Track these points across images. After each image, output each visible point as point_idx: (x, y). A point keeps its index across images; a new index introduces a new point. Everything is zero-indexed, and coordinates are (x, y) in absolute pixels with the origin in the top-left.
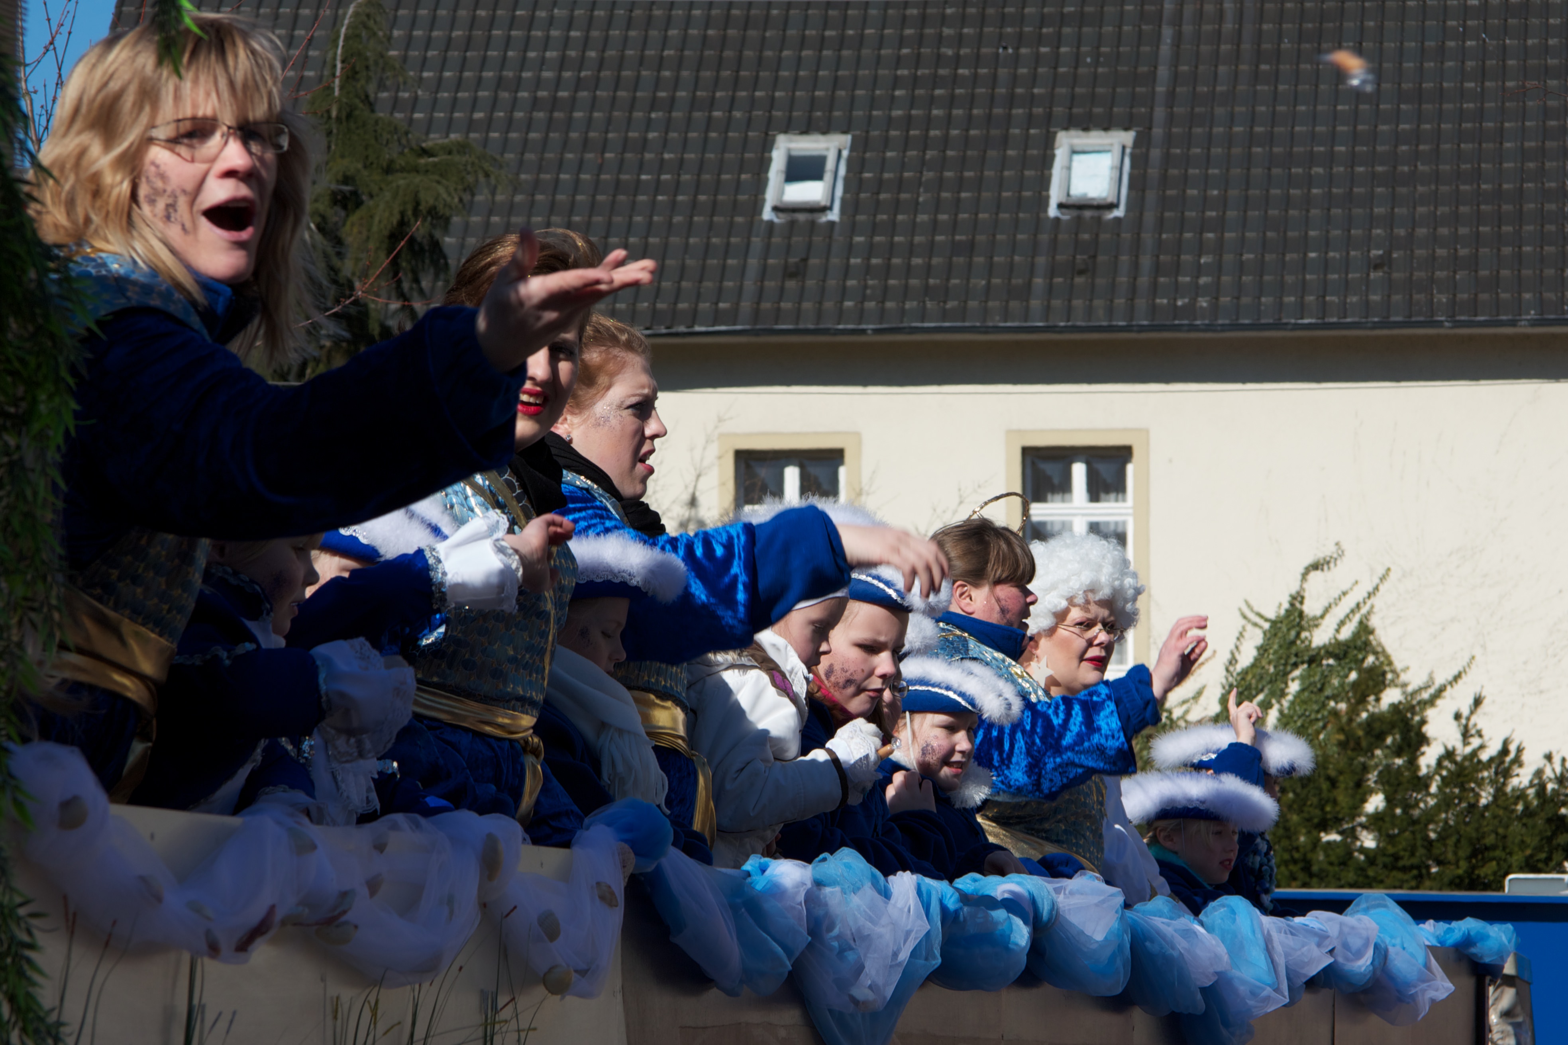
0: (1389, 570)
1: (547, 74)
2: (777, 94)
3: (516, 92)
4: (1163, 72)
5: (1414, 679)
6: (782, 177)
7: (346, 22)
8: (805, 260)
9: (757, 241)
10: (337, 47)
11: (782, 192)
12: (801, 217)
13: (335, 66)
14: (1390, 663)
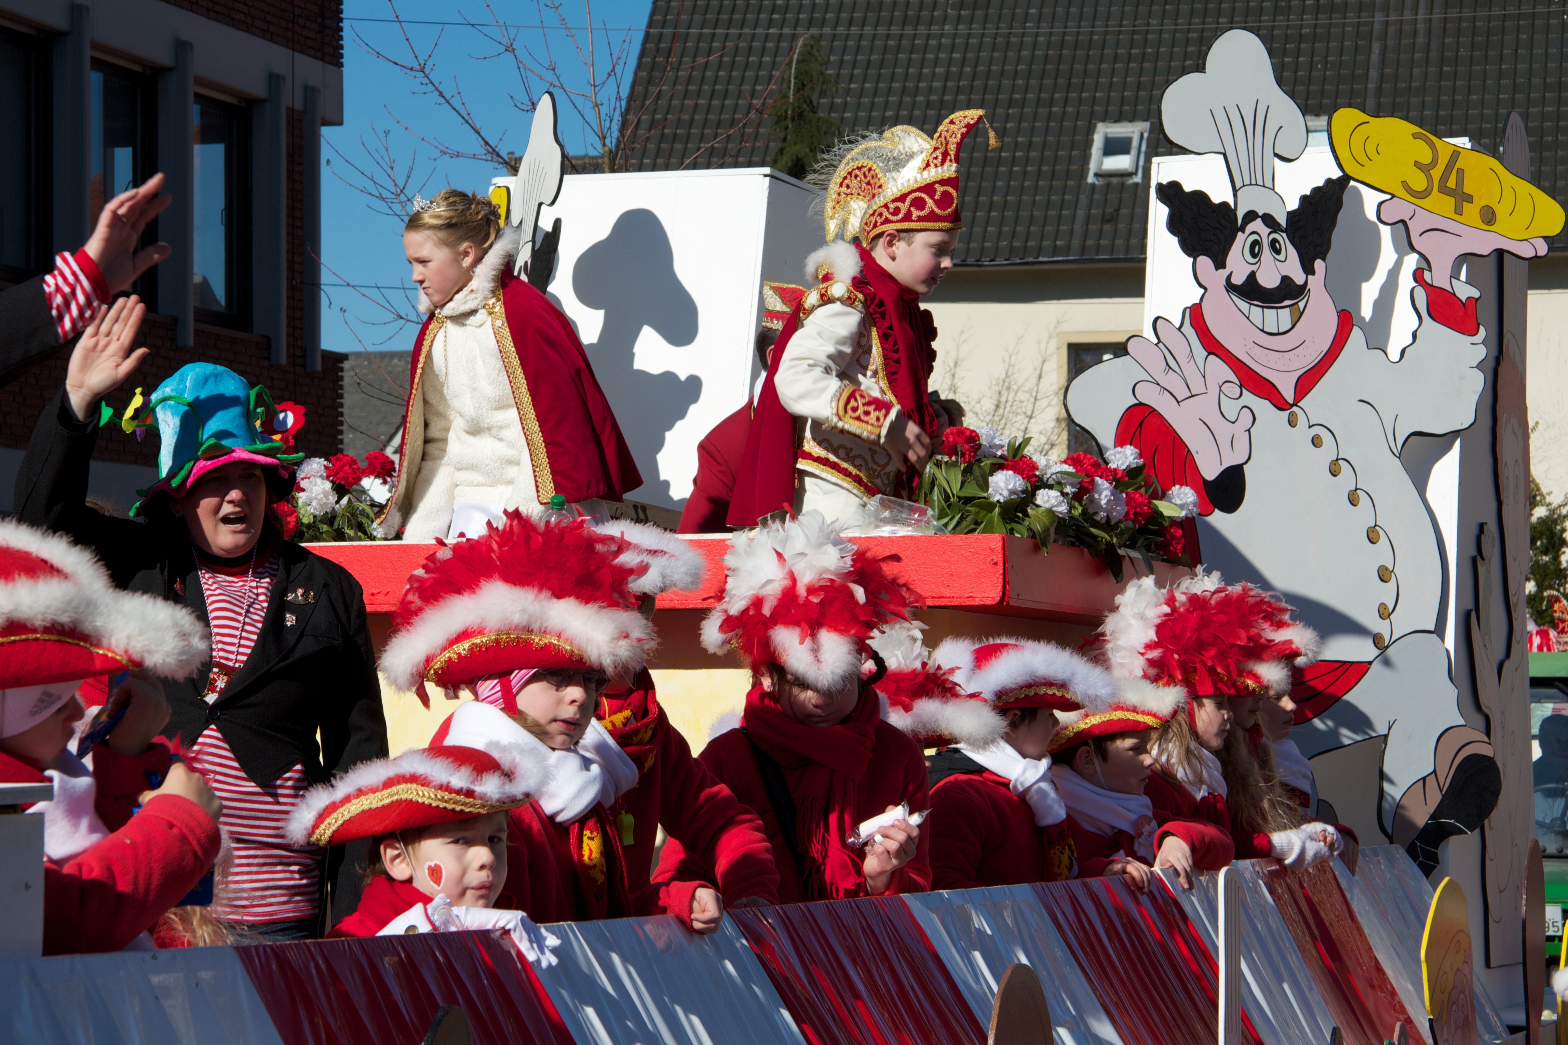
0: (1537, 423)
1: (936, 84)
2: (1098, 95)
3: (915, 96)
4: (1373, 74)
5: (1555, 499)
6: (1101, 152)
7: (797, 51)
8: (1118, 210)
9: (1083, 199)
10: (791, 68)
11: (1101, 163)
12: (1114, 180)
13: (790, 82)
14: (1538, 489)
